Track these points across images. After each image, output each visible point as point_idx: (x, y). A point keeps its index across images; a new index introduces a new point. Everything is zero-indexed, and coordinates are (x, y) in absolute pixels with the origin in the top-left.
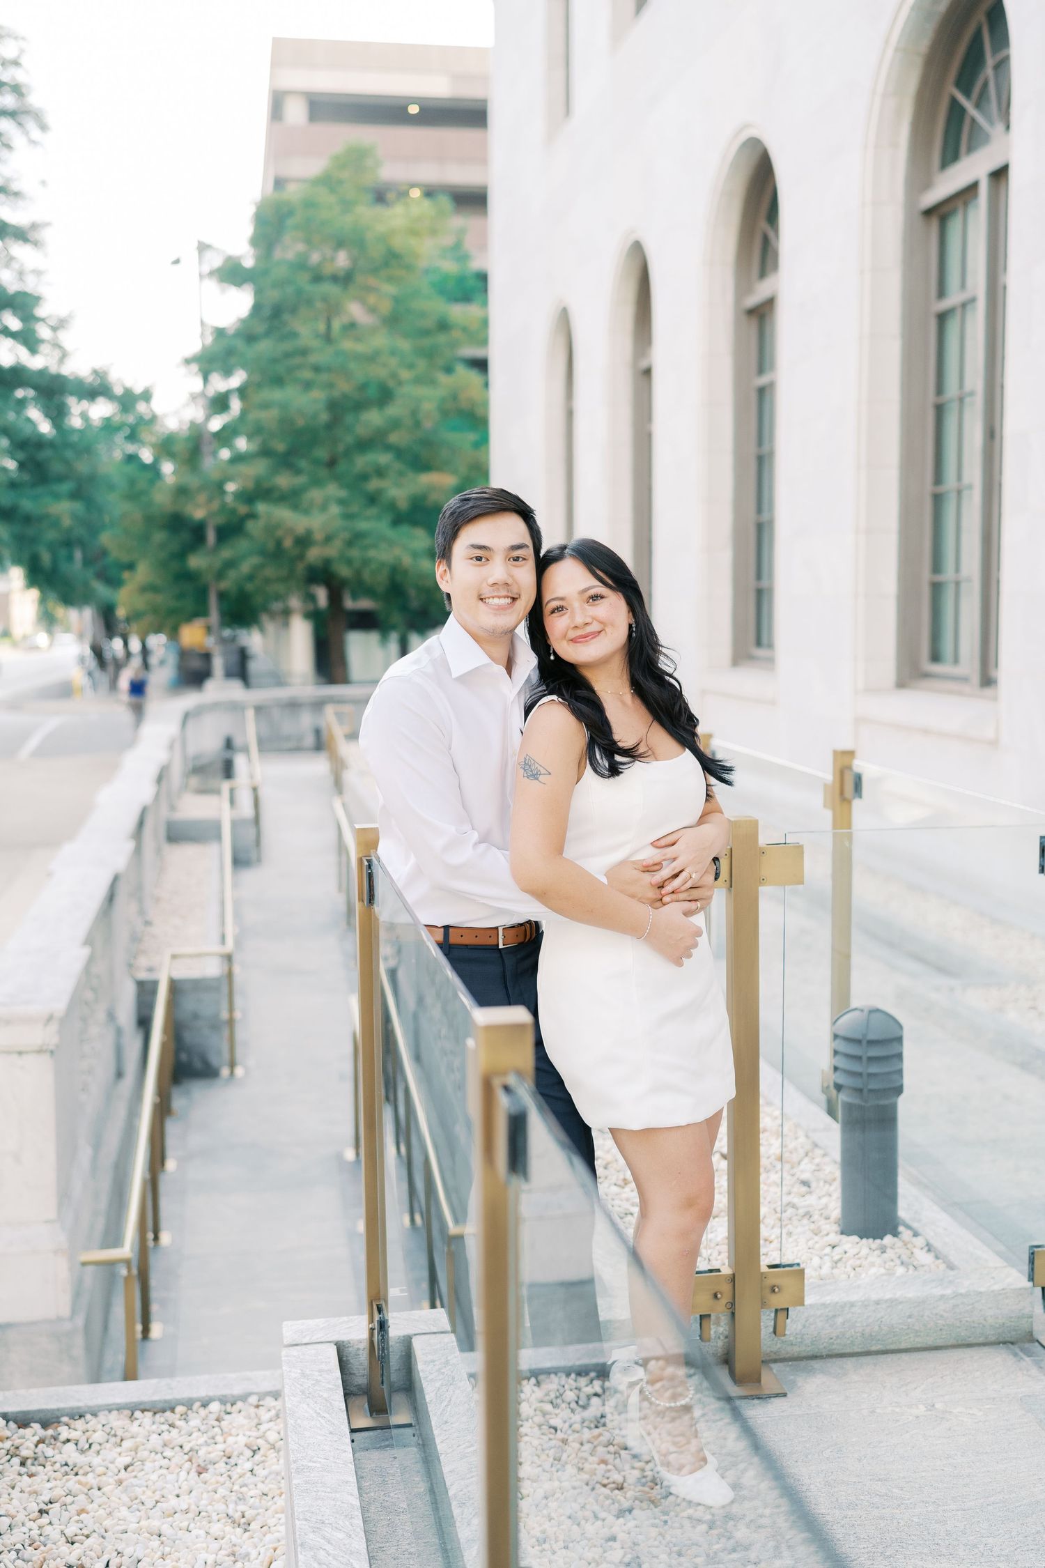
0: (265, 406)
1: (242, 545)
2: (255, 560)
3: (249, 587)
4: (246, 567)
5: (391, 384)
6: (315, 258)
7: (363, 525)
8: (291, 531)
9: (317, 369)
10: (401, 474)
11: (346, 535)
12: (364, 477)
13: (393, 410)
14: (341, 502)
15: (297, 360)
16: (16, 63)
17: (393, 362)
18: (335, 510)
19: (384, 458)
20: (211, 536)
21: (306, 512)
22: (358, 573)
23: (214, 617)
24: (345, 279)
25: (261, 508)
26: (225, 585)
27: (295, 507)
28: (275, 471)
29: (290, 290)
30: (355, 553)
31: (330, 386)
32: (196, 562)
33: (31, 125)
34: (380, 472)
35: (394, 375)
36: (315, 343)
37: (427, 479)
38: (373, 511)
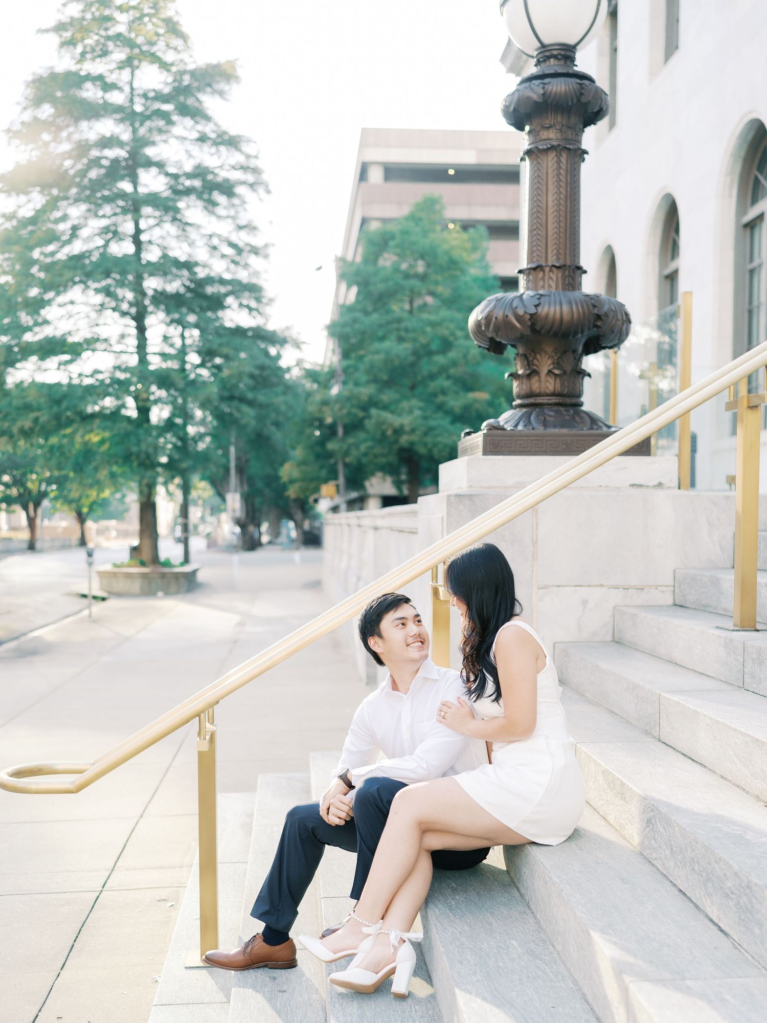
0: (377, 352)
1: (362, 435)
2: (370, 444)
3: (364, 460)
4: (363, 448)
5: (451, 339)
6: (404, 266)
7: (432, 423)
8: (391, 425)
9: (407, 330)
10: (457, 393)
11: (423, 429)
12: (435, 395)
13: (452, 354)
14: (420, 408)
15: (395, 326)
16: (256, 157)
17: (452, 326)
18: (418, 413)
19: (446, 383)
20: (340, 431)
21: (400, 415)
22: (430, 451)
23: (341, 480)
24: (423, 278)
25: (373, 411)
26: (348, 460)
27: (392, 412)
28: (380, 391)
29: (391, 283)
30: (429, 439)
31: (415, 340)
32: (331, 446)
33: (261, 190)
34: (444, 392)
35: (453, 334)
36: (405, 315)
37: (471, 395)
38: (440, 414)
